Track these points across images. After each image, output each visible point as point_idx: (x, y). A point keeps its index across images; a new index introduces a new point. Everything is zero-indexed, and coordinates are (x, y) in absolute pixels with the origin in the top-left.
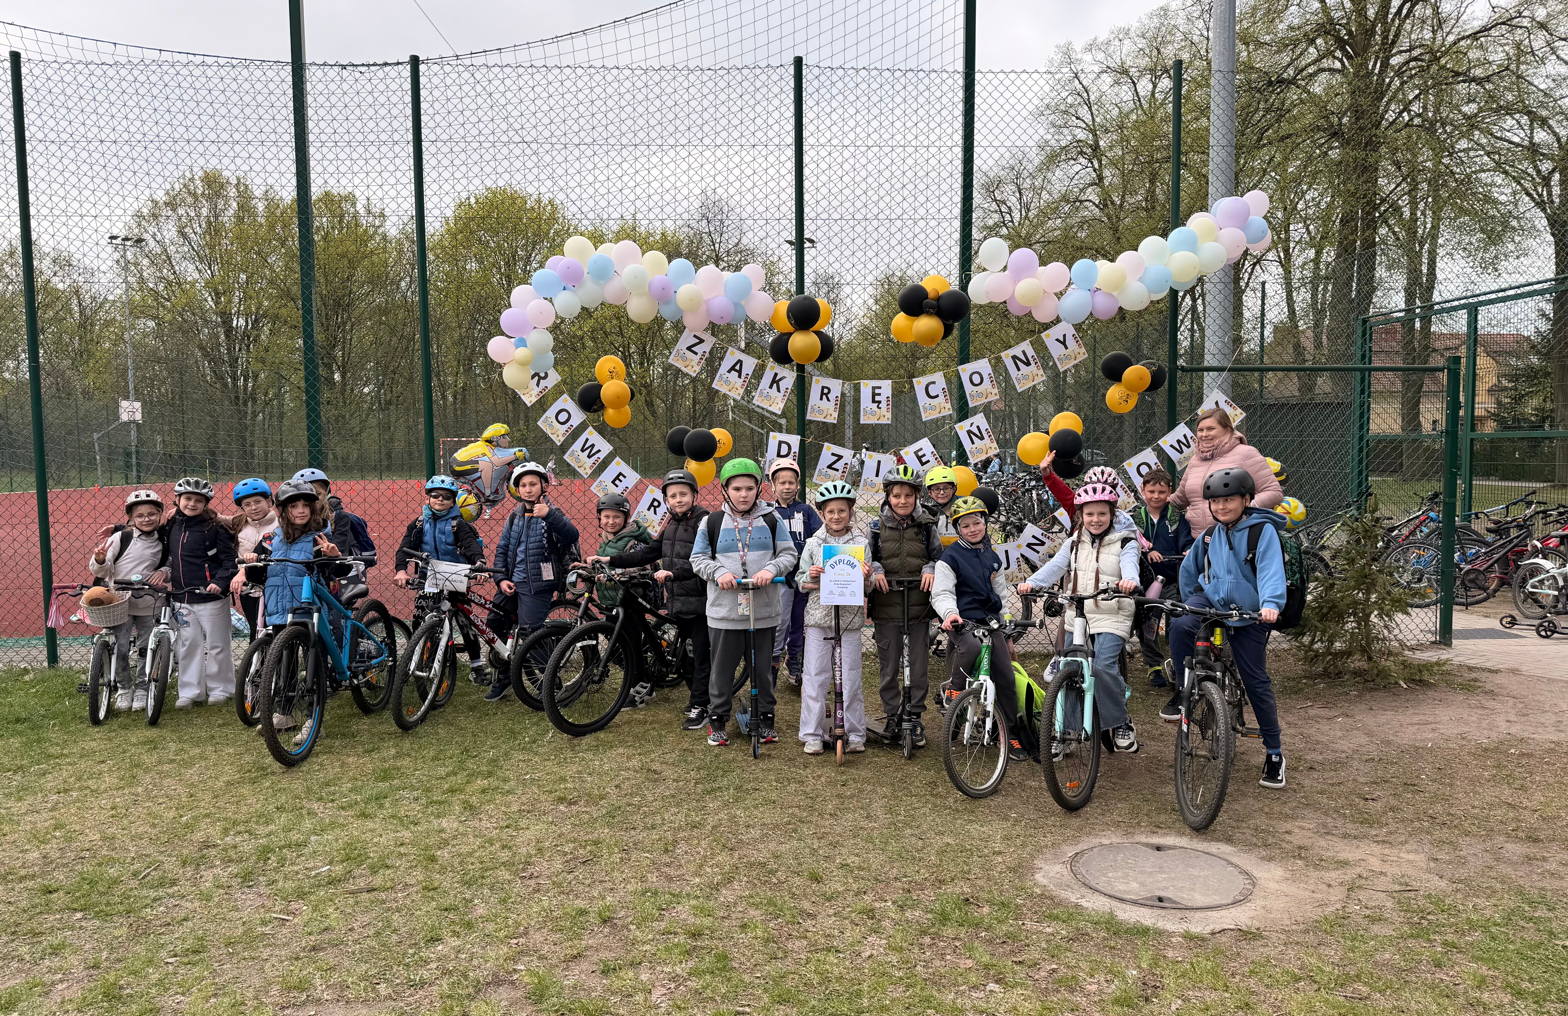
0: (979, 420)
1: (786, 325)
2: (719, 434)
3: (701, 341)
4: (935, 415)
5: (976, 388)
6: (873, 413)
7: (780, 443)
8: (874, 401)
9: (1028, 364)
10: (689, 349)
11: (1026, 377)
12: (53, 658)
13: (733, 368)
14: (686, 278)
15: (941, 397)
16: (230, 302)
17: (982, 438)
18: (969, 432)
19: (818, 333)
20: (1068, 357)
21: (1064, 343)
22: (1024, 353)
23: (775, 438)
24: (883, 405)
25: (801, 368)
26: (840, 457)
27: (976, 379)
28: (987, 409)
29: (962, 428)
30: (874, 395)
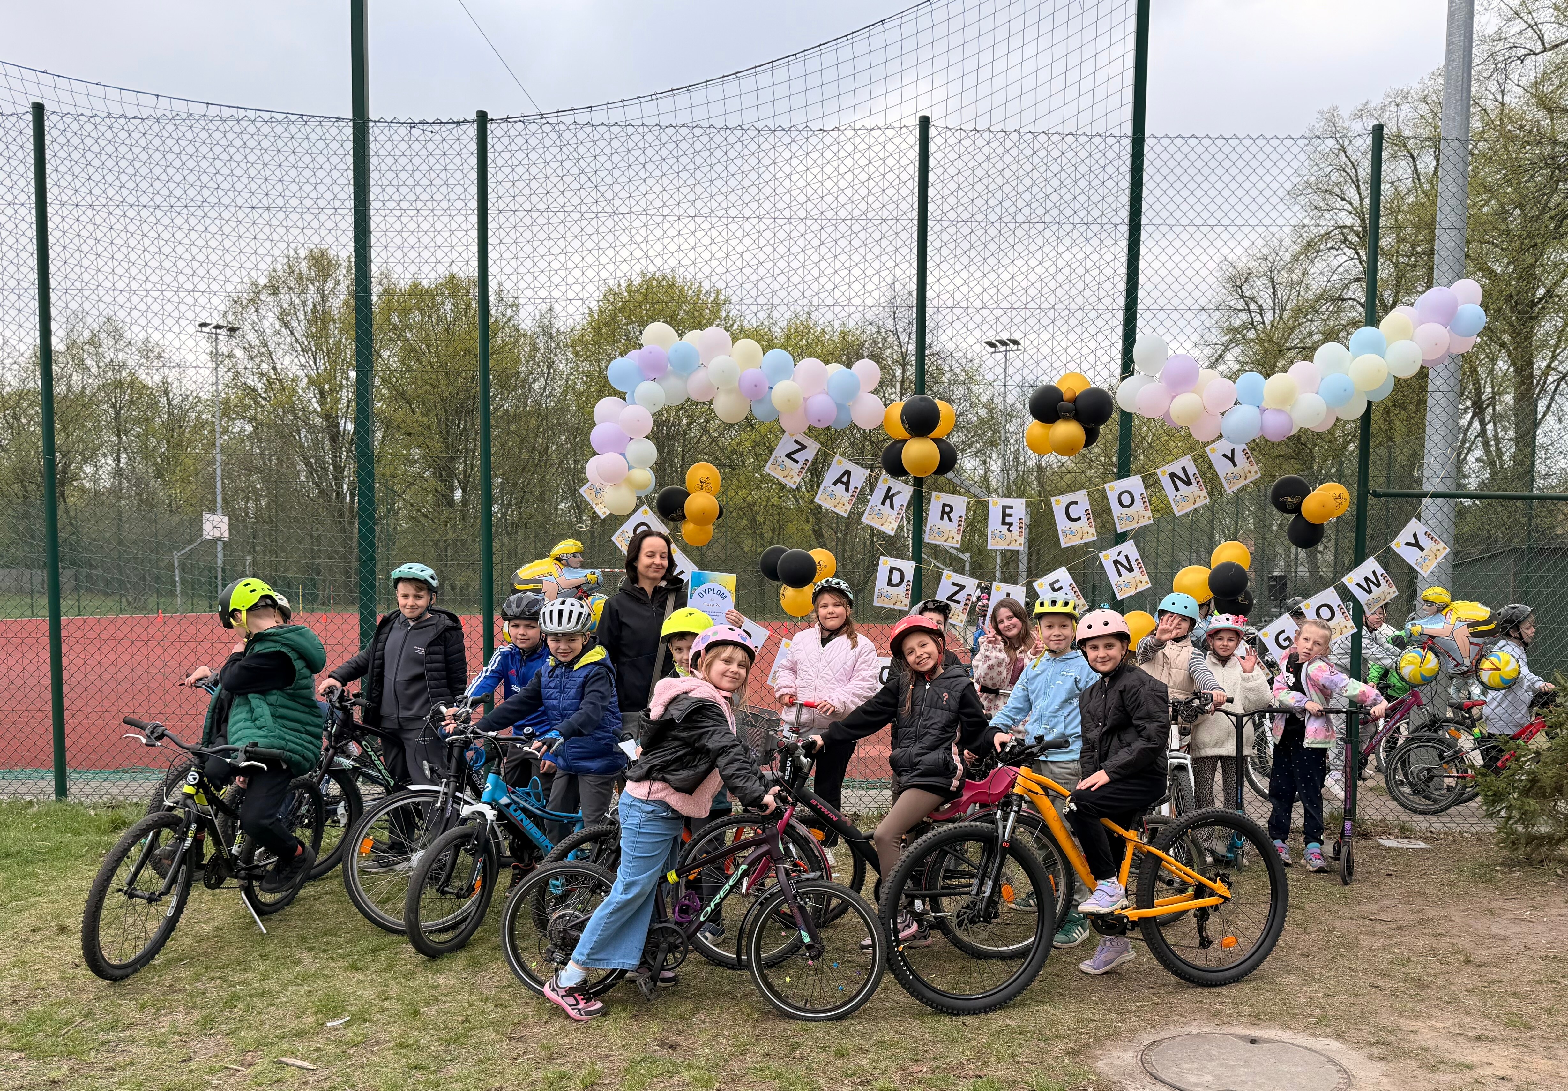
0: (1129, 548)
1: (899, 431)
2: (820, 556)
3: (803, 447)
4: (1076, 541)
5: (1125, 511)
6: (1002, 537)
7: (892, 569)
8: (1004, 523)
9: (1188, 483)
10: (789, 456)
11: (1186, 499)
12: (62, 790)
13: (839, 481)
14: (781, 372)
15: (1084, 519)
16: (337, 401)
17: (1131, 570)
18: (1116, 562)
19: (937, 441)
20: (1236, 477)
21: (1232, 459)
22: (1184, 469)
23: (886, 563)
24: (1015, 528)
25: (919, 482)
26: (962, 588)
27: (1126, 499)
28: (1139, 536)
29: (1107, 557)
30: (1004, 515)
